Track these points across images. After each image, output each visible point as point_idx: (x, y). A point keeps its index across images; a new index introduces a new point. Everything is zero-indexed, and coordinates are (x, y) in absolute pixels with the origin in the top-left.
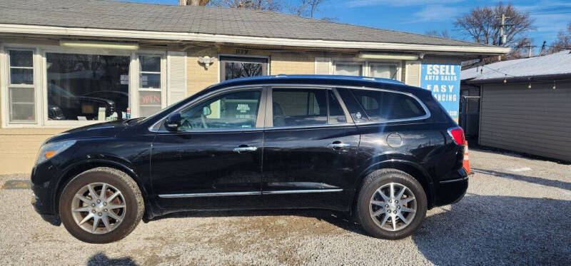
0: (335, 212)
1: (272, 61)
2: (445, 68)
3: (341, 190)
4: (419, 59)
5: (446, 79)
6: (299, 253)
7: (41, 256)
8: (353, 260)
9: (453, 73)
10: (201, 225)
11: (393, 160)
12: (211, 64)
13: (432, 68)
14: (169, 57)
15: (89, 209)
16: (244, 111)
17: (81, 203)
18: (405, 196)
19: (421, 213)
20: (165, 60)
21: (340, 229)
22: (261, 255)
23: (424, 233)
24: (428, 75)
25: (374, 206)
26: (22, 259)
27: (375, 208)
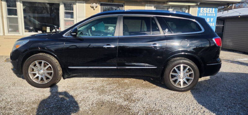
0: (152, 78)
1: (125, 6)
2: (210, 10)
3: (156, 67)
4: (197, 5)
5: (210, 15)
6: (134, 96)
7: (14, 93)
8: (161, 101)
9: (213, 12)
10: (89, 81)
11: (183, 53)
12: (96, 7)
13: (203, 9)
14: (77, 4)
15: (36, 72)
16: (112, 30)
17: (33, 70)
18: (188, 71)
19: (196, 79)
20: (75, 5)
21: (155, 85)
22: (116, 97)
23: (197, 89)
24: (201, 13)
25: (172, 75)
26: (5, 94)
27: (173, 76)
